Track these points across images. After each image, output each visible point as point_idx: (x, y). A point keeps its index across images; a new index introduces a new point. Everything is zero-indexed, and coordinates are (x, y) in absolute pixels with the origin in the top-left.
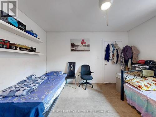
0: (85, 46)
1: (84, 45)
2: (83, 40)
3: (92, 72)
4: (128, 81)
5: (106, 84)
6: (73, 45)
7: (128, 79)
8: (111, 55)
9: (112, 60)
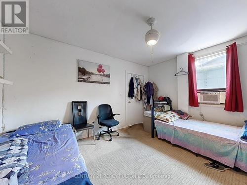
0: (104, 75)
1: (102, 73)
2: (100, 66)
3: (115, 114)
4: (157, 117)
5: (131, 127)
6: (82, 71)
7: (156, 115)
8: (135, 90)
9: (136, 97)
